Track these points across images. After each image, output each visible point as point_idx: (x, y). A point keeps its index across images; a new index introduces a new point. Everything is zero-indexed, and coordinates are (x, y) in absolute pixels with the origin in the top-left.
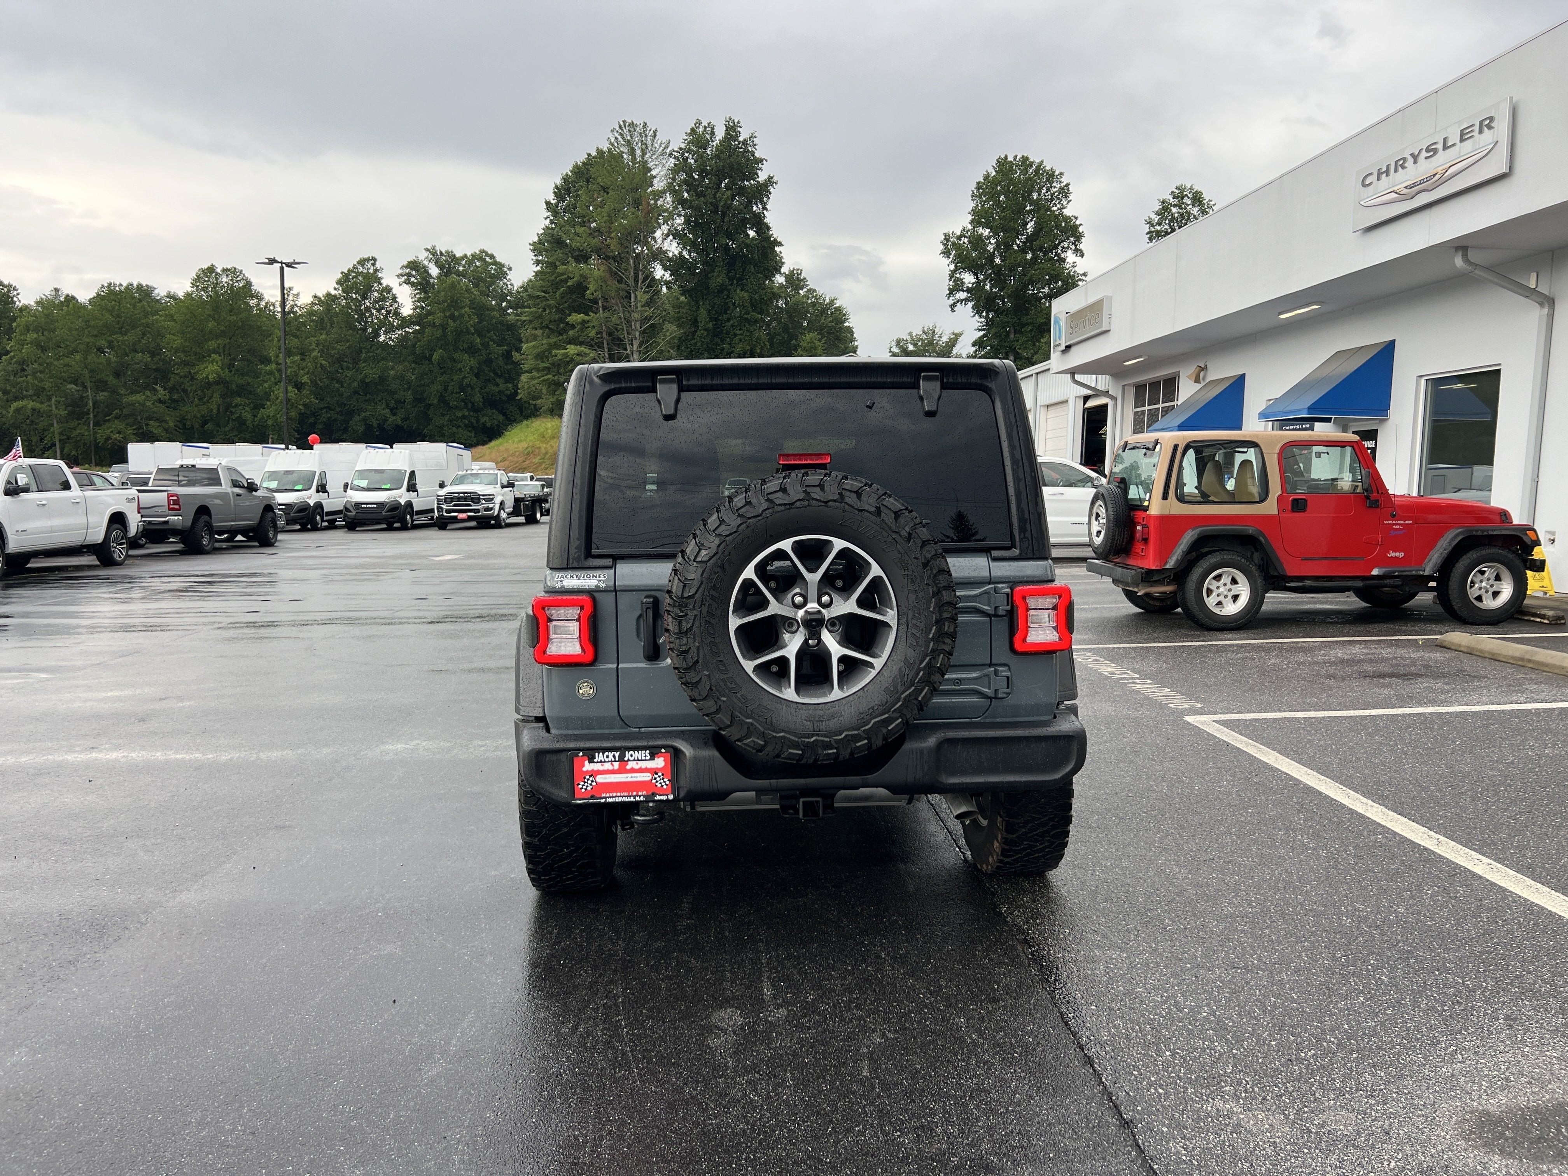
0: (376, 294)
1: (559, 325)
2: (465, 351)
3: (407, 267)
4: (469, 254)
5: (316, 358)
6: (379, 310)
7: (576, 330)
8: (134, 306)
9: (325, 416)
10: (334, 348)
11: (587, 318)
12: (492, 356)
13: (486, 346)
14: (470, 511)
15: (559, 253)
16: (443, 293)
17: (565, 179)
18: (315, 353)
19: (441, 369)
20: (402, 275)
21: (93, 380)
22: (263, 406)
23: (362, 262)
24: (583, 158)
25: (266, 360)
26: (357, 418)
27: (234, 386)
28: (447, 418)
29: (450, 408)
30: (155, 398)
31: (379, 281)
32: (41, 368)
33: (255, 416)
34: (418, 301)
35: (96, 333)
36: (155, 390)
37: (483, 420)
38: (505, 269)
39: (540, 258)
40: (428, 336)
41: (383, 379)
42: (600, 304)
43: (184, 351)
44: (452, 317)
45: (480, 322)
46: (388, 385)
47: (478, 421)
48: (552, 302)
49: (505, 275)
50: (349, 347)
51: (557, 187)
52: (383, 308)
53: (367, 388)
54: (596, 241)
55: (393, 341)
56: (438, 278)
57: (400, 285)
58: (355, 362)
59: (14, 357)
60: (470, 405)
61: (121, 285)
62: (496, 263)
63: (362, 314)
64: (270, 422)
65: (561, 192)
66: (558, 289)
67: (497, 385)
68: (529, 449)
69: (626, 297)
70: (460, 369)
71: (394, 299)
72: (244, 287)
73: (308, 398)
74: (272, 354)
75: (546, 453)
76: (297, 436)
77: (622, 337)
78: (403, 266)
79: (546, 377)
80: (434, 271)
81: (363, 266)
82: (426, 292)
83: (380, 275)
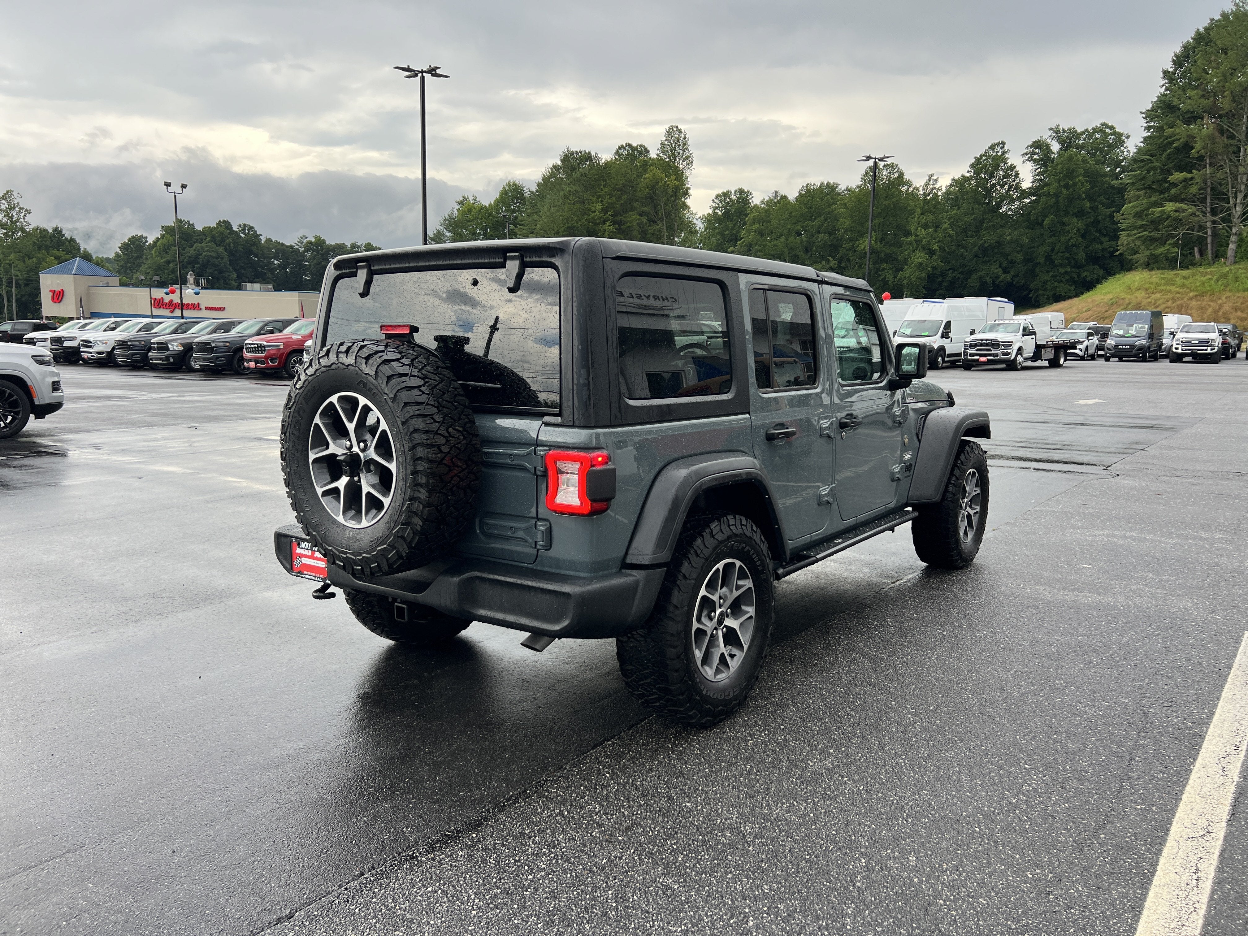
0: (1001, 173)
1: (1161, 184)
2: (1076, 215)
3: (1031, 146)
4: (1090, 128)
5: (946, 229)
6: (1002, 186)
7: (1179, 187)
8: (822, 199)
9: (950, 275)
10: (962, 221)
11: (1189, 176)
12: (1100, 218)
13: (1094, 209)
14: (990, 355)
15: (1170, 118)
16: (1060, 166)
17: (1186, 47)
18: (946, 226)
19: (1051, 232)
20: (1026, 154)
21: (790, 255)
22: (902, 270)
23: (992, 147)
24: (1206, 23)
25: (908, 234)
26: (974, 277)
27: (883, 255)
28: (1051, 274)
29: (1055, 266)
30: (828, 266)
31: (1005, 160)
32: (760, 248)
33: (895, 277)
34: (1037, 175)
35: (795, 221)
36: (829, 260)
37: (1083, 275)
38: (1123, 138)
39: (1152, 124)
40: (1042, 205)
41: (999, 244)
42: (1208, 161)
43: (852, 231)
44: (1067, 186)
45: (1092, 188)
46: (1003, 248)
47: (1079, 276)
48: (1156, 164)
49: (1122, 143)
50: (974, 219)
51: (1176, 55)
52: (1006, 184)
53: (985, 252)
54: (1208, 102)
55: (1012, 211)
56: (1058, 153)
57: (1024, 162)
58: (978, 230)
59: (744, 241)
60: (1073, 262)
61: (814, 184)
62: (1114, 133)
63: (988, 191)
64: (905, 282)
65: (1178, 61)
66: (1164, 151)
67: (1102, 243)
68: (1114, 300)
69: (1234, 153)
70: (1068, 232)
71: (1017, 175)
72: (899, 177)
73: (936, 262)
74: (912, 228)
75: (1130, 303)
76: (925, 292)
77: (1225, 191)
78: (1028, 146)
79: (1141, 234)
80: (1055, 147)
81: (993, 150)
82: (1046, 167)
83: (1007, 156)
